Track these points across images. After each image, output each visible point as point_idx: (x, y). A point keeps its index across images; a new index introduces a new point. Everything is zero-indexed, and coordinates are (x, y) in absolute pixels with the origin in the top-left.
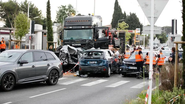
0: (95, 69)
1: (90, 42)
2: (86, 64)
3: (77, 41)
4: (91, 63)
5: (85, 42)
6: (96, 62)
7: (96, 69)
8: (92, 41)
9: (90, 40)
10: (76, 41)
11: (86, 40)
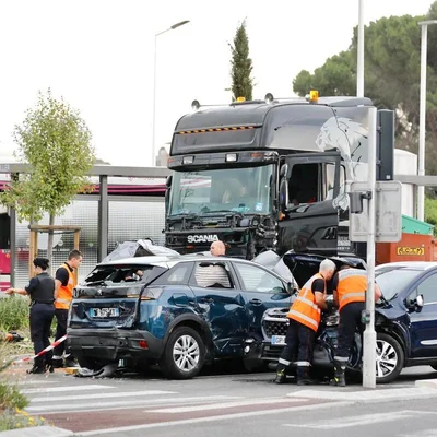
0: (110, 341)
1: (256, 223)
2: (85, 321)
3: (211, 221)
4: (99, 315)
5: (238, 226)
6: (115, 313)
7: (114, 342)
8: (266, 221)
9: (257, 218)
10: (206, 221)
11: (240, 217)
